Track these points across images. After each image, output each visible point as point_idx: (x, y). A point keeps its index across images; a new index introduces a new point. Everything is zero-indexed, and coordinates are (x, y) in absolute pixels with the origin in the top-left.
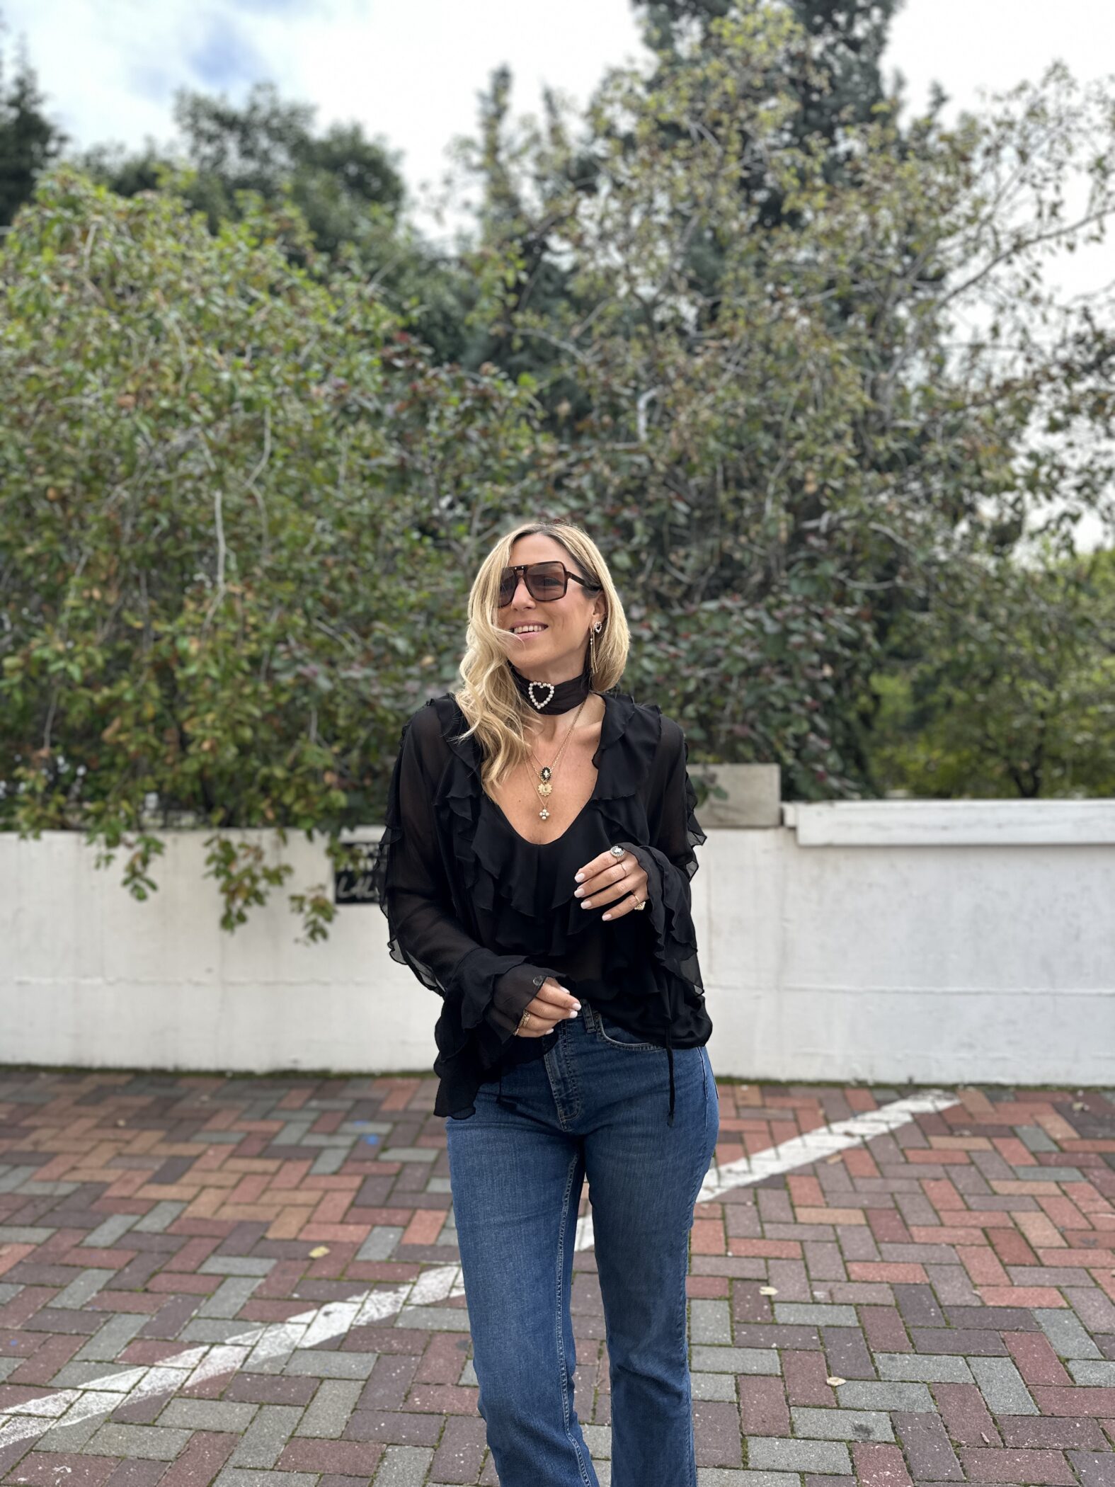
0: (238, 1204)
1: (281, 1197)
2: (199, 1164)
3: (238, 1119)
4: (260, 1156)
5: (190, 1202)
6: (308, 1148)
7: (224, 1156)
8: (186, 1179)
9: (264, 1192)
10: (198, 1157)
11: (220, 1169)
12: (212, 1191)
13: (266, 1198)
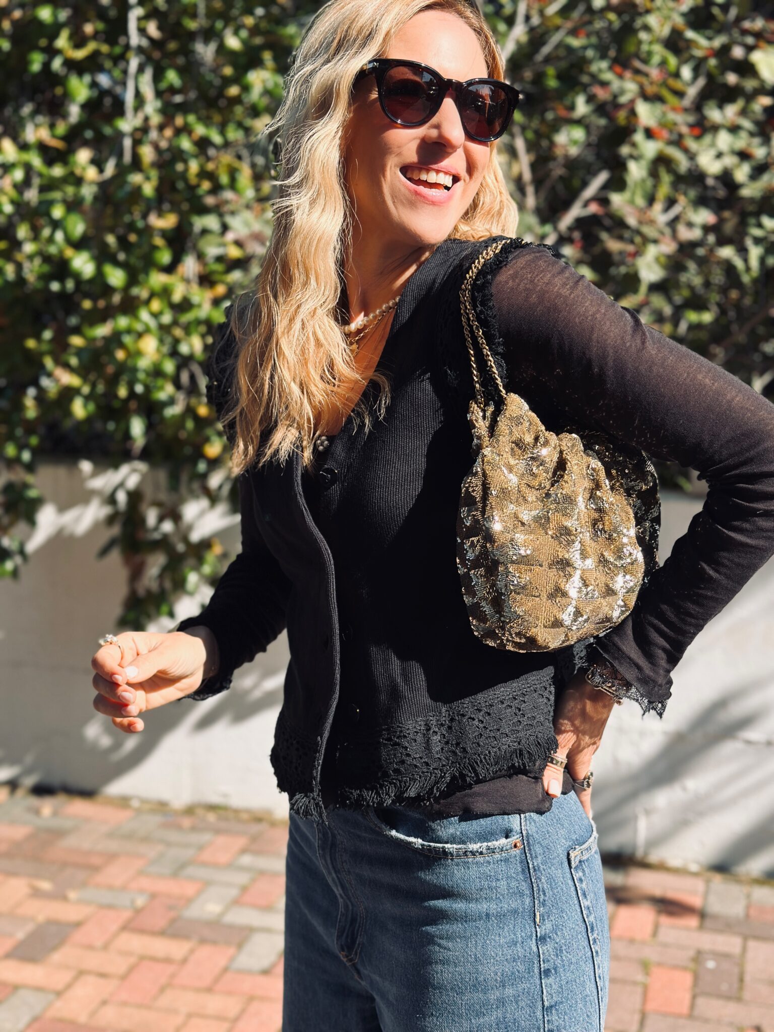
0: (125, 1004)
1: (186, 1001)
2: (78, 936)
3: (140, 873)
4: (162, 933)
5: (59, 994)
6: (231, 927)
7: (114, 927)
8: (57, 957)
9: (162, 990)
10: (78, 925)
11: (106, 947)
12: (91, 979)
13: (165, 1000)
